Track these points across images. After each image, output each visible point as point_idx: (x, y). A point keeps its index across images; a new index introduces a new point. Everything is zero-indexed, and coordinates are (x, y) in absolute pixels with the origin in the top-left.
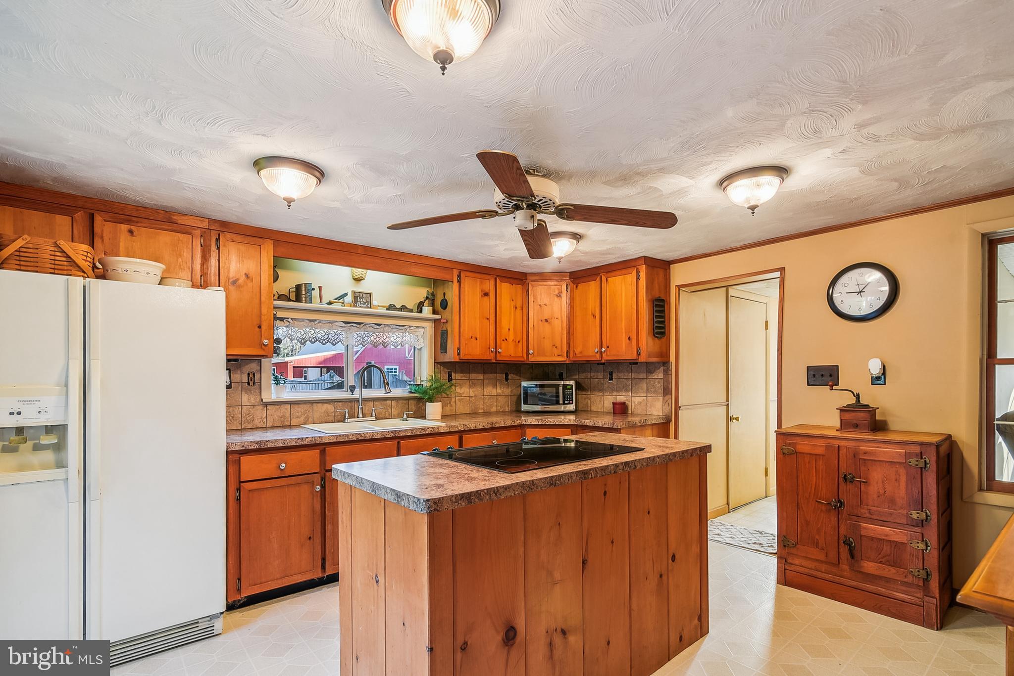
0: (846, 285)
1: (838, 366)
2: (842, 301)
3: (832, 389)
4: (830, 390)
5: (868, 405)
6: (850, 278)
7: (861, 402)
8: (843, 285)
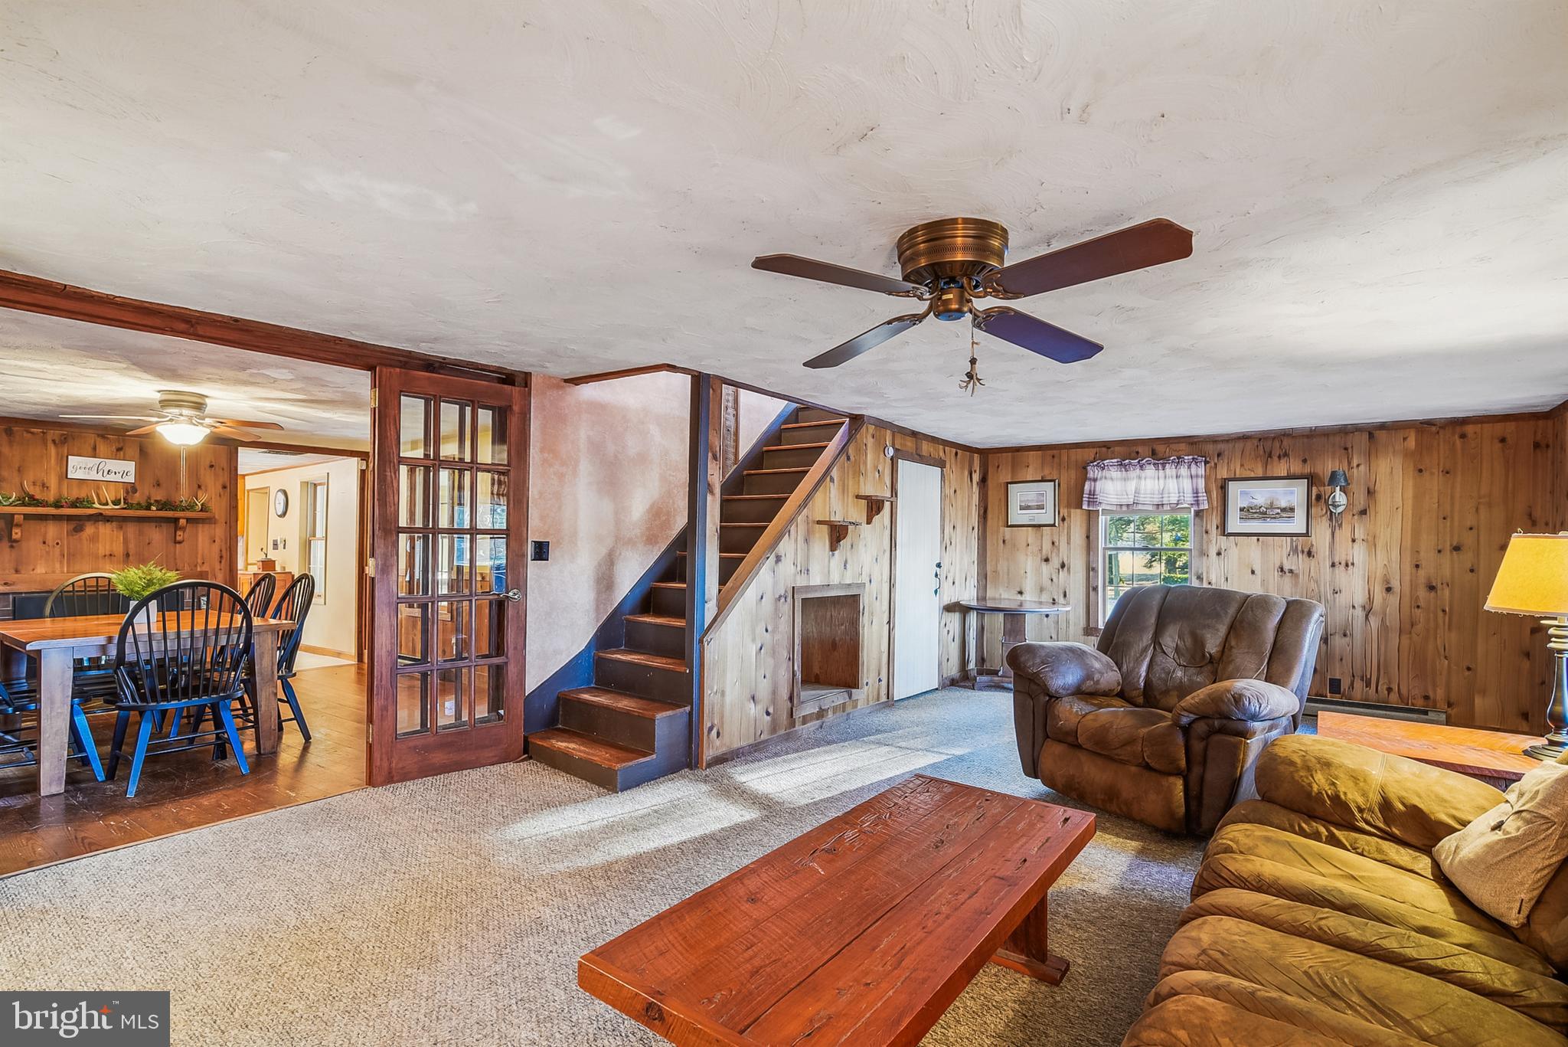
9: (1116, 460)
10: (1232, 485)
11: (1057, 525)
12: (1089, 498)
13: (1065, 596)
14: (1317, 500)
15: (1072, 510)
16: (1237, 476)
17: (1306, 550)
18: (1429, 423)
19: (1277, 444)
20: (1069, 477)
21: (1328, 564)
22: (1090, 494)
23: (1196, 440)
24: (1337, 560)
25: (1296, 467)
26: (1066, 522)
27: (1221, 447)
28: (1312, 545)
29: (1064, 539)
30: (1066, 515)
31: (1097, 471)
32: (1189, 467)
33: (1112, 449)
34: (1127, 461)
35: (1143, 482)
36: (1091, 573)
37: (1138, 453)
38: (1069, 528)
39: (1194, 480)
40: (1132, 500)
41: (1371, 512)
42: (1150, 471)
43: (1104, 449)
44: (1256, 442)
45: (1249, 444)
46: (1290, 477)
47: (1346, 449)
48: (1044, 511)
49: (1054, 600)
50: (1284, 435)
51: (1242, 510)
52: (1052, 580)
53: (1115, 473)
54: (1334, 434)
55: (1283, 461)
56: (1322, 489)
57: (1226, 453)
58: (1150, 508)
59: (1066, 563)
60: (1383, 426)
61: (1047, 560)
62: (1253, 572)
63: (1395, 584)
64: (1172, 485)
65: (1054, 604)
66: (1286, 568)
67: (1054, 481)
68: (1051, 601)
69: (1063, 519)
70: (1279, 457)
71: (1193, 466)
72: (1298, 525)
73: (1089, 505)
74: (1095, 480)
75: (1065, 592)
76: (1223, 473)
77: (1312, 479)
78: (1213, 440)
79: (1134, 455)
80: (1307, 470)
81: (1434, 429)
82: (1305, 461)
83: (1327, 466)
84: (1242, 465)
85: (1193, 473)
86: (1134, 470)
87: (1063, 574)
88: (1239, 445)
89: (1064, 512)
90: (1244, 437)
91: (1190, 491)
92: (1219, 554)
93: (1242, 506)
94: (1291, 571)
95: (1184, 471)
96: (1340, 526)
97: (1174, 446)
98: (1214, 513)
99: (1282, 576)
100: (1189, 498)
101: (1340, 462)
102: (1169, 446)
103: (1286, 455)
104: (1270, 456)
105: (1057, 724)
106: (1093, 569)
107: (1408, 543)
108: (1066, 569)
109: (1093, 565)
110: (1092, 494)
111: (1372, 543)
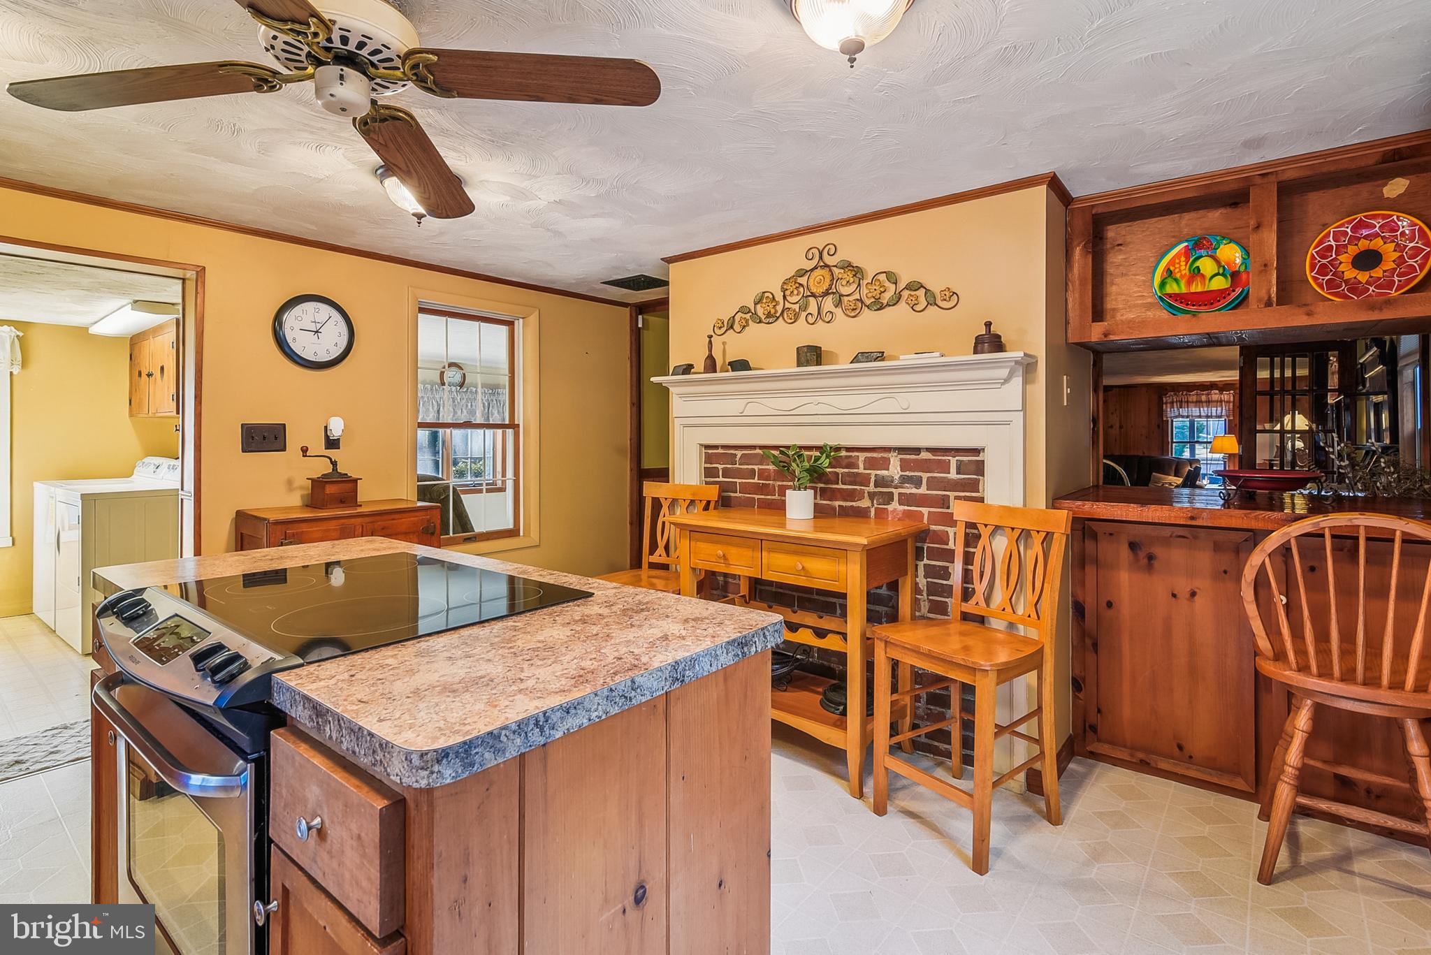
0: (299, 318)
1: (285, 424)
2: (294, 339)
3: (306, 456)
4: (303, 456)
5: (347, 474)
6: (305, 311)
7: (338, 471)
8: (296, 318)
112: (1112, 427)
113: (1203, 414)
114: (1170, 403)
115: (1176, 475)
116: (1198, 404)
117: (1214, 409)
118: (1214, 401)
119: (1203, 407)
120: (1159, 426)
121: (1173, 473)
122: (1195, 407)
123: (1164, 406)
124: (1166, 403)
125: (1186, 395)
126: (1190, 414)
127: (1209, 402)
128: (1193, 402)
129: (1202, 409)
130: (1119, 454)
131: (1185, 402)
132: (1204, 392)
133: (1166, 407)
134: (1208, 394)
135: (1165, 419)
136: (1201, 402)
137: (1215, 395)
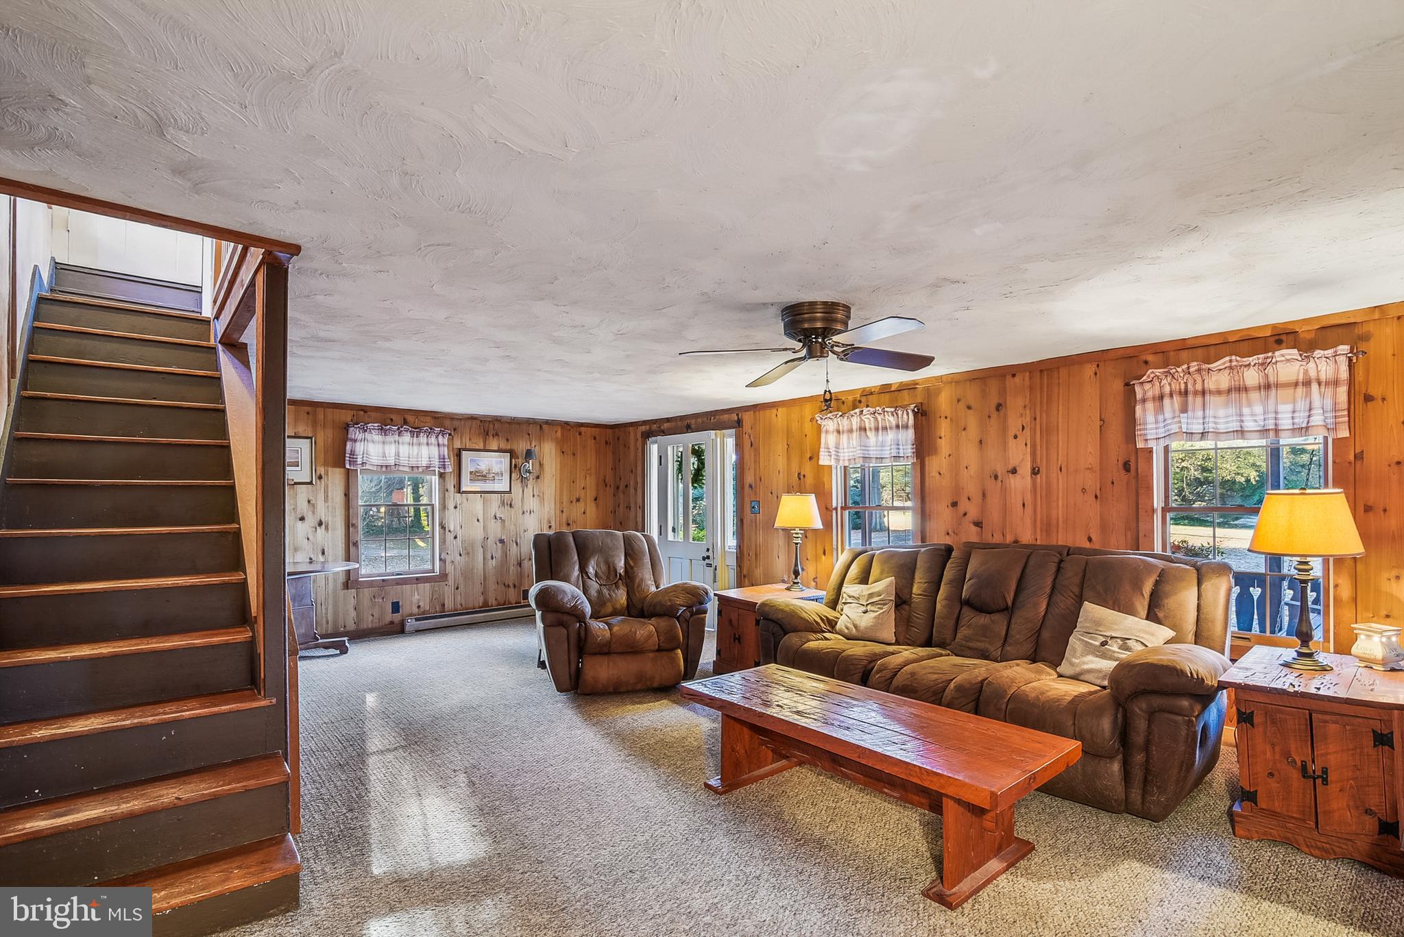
9: (376, 425)
10: (464, 453)
11: (314, 483)
12: (350, 458)
13: (323, 553)
14: (513, 468)
15: (330, 469)
16: (467, 447)
17: (509, 503)
18: (567, 423)
19: (491, 426)
20: (325, 436)
21: (521, 512)
22: (350, 454)
23: (439, 415)
24: (525, 509)
25: (503, 445)
26: (322, 481)
27: (456, 423)
28: (512, 499)
29: (321, 496)
30: (323, 473)
31: (358, 433)
32: (437, 437)
33: (369, 413)
34: (388, 427)
35: (401, 446)
36: (351, 529)
37: (392, 420)
38: (326, 487)
39: (442, 448)
40: (393, 461)
41: (541, 477)
42: (407, 437)
43: (362, 413)
44: (479, 422)
45: (475, 423)
46: (499, 451)
47: (529, 434)
48: (299, 468)
49: (311, 559)
50: (496, 420)
51: (471, 473)
52: (308, 539)
53: (376, 436)
54: (523, 423)
55: (495, 439)
56: (517, 460)
57: (460, 428)
58: (407, 469)
59: (323, 520)
60: (547, 422)
61: (302, 519)
62: (478, 520)
63: (553, 524)
64: (425, 451)
65: (311, 563)
66: (497, 516)
67: (311, 438)
68: (308, 560)
69: (320, 477)
70: (493, 436)
71: (440, 436)
72: (503, 485)
73: (350, 464)
74: (355, 441)
75: (323, 550)
76: (457, 445)
77: (513, 454)
78: (451, 417)
79: (389, 421)
80: (508, 447)
81: (569, 427)
82: (507, 440)
83: (521, 446)
84: (470, 439)
85: (441, 442)
86: (392, 435)
87: (321, 531)
88: (468, 423)
89: (321, 470)
90: (472, 418)
91: (437, 457)
92: (456, 507)
93: (472, 470)
94: (501, 518)
95: (433, 440)
96: (527, 486)
97: (422, 418)
98: (452, 476)
99: (495, 522)
100: (436, 462)
101: (526, 443)
102: (417, 417)
103: (497, 435)
104: (487, 434)
105: (597, 640)
106: (353, 525)
107: (558, 498)
108: (323, 526)
109: (353, 521)
110: (352, 453)
111: (541, 498)
112: (1014, 471)
113: (1250, 425)
114: (1154, 398)
115: (1152, 616)
116: (1233, 395)
117: (1285, 409)
118: (1286, 385)
119: (1250, 405)
120: (1127, 467)
121: (1142, 606)
122: (1227, 405)
123: (1138, 408)
124: (1144, 401)
125: (1199, 371)
126: (1210, 427)
127: (1268, 387)
128: (1219, 392)
129: (1246, 410)
130: (1032, 542)
131: (1196, 393)
132: (1252, 360)
133: (1144, 410)
134: (1264, 365)
135: (1140, 445)
136: (1241, 389)
137: (1288, 365)
